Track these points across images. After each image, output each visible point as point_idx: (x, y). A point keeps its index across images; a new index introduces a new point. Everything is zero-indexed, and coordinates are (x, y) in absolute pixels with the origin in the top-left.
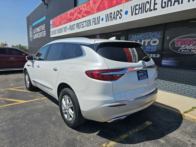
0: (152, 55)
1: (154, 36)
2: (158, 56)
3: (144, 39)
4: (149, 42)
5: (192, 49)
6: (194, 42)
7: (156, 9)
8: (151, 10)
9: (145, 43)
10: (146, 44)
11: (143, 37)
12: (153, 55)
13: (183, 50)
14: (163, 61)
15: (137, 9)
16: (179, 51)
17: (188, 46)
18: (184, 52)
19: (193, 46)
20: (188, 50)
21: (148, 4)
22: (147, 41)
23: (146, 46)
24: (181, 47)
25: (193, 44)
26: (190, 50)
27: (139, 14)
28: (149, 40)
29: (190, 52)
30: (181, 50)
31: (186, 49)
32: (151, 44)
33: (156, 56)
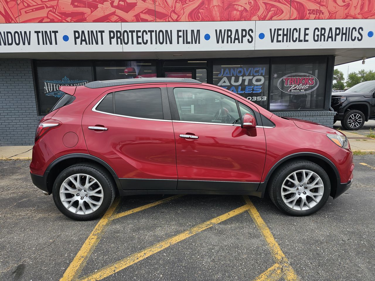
0: (256, 97)
1: (257, 72)
2: (265, 98)
3: (243, 76)
4: (250, 81)
5: (302, 89)
6: (304, 81)
7: (307, 41)
8: (300, 41)
9: (244, 81)
10: (246, 83)
11: (240, 72)
12: (258, 97)
13: (293, 90)
14: (271, 104)
15: (280, 35)
16: (289, 91)
17: (298, 86)
18: (294, 92)
19: (303, 85)
20: (298, 90)
21: (297, 32)
22: (247, 78)
23: (246, 85)
24: (291, 87)
25: (302, 83)
26: (300, 90)
27: (283, 41)
28: (251, 77)
29: (300, 92)
30: (291, 91)
31: (296, 89)
32: (254, 82)
33: (262, 99)
